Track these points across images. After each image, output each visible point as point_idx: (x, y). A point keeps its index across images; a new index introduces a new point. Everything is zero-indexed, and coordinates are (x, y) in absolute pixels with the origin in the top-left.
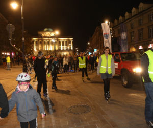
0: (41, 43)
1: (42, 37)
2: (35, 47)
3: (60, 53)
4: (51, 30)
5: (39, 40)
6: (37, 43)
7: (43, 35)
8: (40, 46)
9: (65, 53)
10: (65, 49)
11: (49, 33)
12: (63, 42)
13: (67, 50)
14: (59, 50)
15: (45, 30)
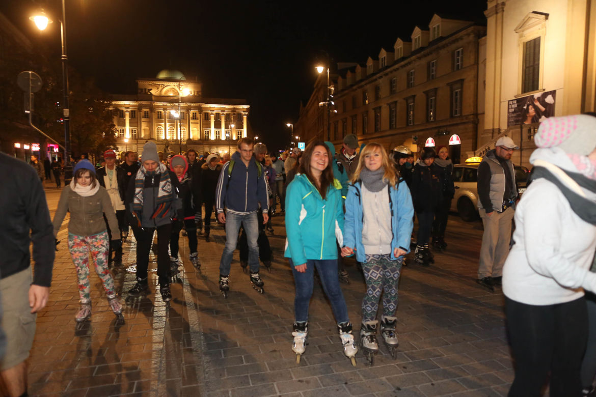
0: (146, 115)
1: (149, 98)
2: (128, 128)
3: (207, 149)
4: (179, 76)
5: (140, 108)
6: (133, 115)
7: (154, 92)
8: (144, 126)
9: (223, 151)
10: (223, 138)
11: (173, 85)
12: (218, 116)
13: (229, 142)
14: (204, 141)
15: (162, 75)
